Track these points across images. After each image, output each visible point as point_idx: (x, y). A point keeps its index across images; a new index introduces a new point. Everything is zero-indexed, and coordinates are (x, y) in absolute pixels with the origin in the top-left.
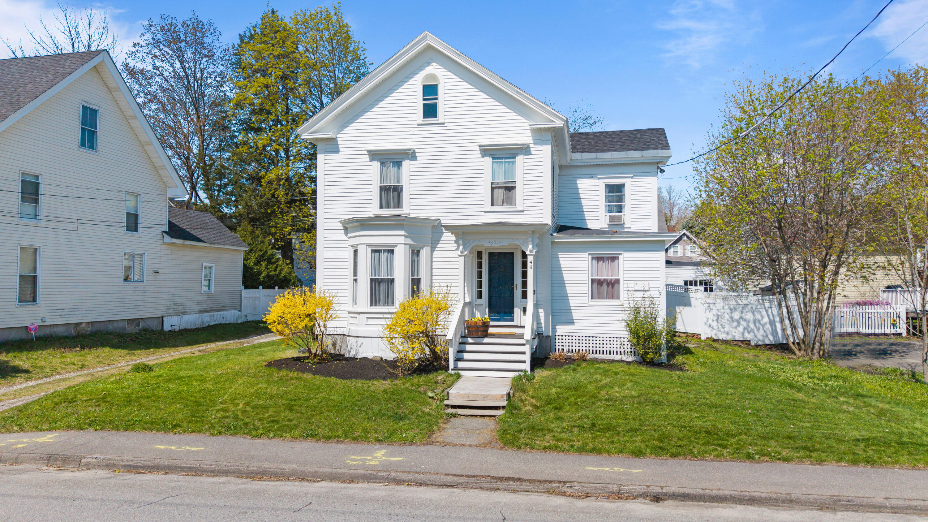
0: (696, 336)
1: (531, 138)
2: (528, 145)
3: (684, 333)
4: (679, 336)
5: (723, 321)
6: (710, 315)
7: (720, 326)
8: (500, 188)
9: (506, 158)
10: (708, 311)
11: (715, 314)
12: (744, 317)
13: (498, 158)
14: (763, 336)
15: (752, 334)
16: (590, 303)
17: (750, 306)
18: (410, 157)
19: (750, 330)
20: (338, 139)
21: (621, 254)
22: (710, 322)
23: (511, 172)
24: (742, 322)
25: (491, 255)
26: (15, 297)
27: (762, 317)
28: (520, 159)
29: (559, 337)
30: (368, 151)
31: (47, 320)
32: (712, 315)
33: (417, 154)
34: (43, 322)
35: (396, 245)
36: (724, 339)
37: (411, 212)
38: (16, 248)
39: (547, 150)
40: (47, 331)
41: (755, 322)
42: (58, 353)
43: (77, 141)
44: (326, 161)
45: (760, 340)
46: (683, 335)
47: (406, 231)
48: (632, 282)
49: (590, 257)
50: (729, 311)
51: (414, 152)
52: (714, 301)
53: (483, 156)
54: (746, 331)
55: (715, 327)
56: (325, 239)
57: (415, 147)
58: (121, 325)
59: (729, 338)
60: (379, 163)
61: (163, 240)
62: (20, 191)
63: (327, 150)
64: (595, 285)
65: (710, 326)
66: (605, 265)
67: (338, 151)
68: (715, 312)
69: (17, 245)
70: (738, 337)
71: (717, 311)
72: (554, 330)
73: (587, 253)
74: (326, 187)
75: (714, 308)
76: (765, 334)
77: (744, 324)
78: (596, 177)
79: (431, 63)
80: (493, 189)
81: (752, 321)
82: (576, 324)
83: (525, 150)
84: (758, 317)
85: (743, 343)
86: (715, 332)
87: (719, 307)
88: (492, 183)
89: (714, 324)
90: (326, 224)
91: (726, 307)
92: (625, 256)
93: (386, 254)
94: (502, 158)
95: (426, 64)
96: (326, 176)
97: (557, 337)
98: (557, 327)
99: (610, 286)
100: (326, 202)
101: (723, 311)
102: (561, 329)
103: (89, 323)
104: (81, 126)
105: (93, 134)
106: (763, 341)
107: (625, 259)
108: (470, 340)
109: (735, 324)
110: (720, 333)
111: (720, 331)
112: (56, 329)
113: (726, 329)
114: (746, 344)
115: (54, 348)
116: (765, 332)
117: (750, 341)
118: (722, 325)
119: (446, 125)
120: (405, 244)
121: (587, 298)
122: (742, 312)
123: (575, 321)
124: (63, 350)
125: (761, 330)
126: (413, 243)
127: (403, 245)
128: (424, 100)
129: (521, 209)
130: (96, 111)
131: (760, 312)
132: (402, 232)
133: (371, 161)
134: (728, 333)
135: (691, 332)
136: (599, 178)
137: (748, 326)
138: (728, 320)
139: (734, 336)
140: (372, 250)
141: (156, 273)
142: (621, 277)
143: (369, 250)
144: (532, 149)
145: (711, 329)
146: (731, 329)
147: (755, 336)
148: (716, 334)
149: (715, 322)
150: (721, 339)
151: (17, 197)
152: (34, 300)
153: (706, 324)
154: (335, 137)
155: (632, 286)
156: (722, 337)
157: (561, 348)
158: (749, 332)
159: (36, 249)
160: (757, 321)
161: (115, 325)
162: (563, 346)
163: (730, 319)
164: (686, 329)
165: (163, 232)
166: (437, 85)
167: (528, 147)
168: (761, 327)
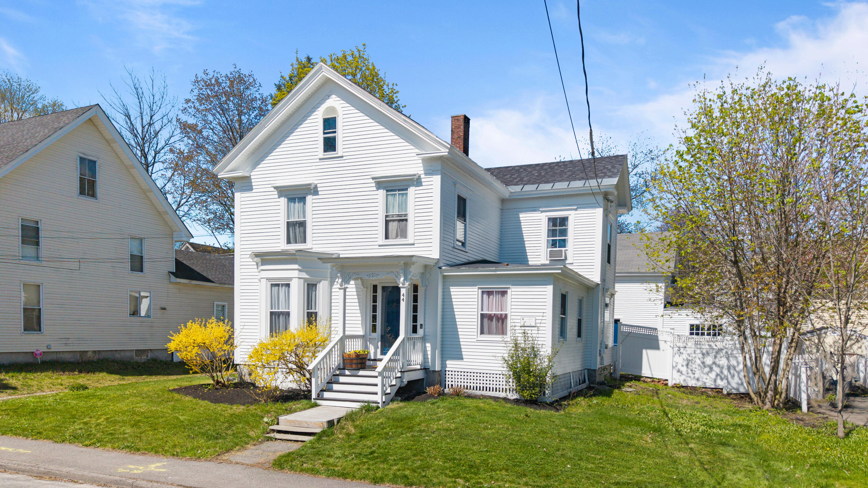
0: (662, 382)
1: (422, 169)
2: (420, 176)
3: (651, 378)
4: (644, 381)
5: (694, 366)
6: (680, 360)
7: (690, 372)
8: (394, 221)
9: (399, 190)
10: (677, 355)
11: (685, 358)
12: (718, 363)
13: (392, 191)
14: (738, 384)
15: (725, 381)
16: (479, 339)
17: (724, 351)
18: (312, 192)
19: (723, 376)
20: (252, 177)
21: (509, 288)
22: (679, 366)
23: (403, 205)
24: (714, 367)
25: (384, 288)
26: (19, 326)
27: (738, 363)
28: (412, 191)
29: (449, 373)
30: (275, 188)
31: (52, 348)
32: (682, 360)
33: (319, 189)
34: (48, 348)
35: (291, 279)
36: (694, 385)
37: (314, 246)
38: (19, 285)
39: (436, 180)
40: (54, 357)
41: (729, 368)
42: (55, 375)
43: (76, 189)
44: (243, 199)
45: (734, 389)
46: (649, 380)
47: (299, 265)
48: (519, 317)
49: (480, 291)
50: (700, 356)
51: (316, 187)
52: (684, 345)
53: (378, 189)
54: (719, 378)
55: (684, 372)
56: (242, 274)
57: (316, 182)
58: (128, 354)
59: (699, 384)
60: (286, 199)
61: (170, 280)
62: (20, 235)
63: (243, 188)
64: (486, 321)
65: (679, 371)
66: (494, 299)
67: (252, 189)
68: (685, 356)
69: (19, 282)
70: (710, 384)
71: (687, 356)
72: (443, 365)
73: (477, 287)
74: (242, 225)
75: (684, 352)
76: (740, 382)
77: (717, 370)
78: (539, 210)
79: (331, 95)
80: (387, 222)
81: (726, 367)
82: (465, 360)
83: (416, 181)
84: (733, 362)
85: (713, 391)
86: (683, 377)
87: (689, 351)
88: (387, 216)
89: (684, 369)
90: (242, 260)
91: (698, 351)
92: (513, 290)
93: (284, 288)
94: (395, 190)
95: (327, 97)
96: (242, 214)
97: (447, 373)
98: (448, 362)
99: (500, 321)
100: (242, 239)
101: (694, 355)
102: (451, 365)
103: (95, 351)
104: (79, 176)
105: (92, 184)
106: (737, 389)
107: (513, 293)
108: (347, 372)
109: (707, 369)
110: (690, 379)
111: (690, 377)
112: (62, 355)
113: (696, 376)
114: (717, 392)
115: (53, 371)
116: (740, 379)
117: (722, 389)
118: (692, 370)
119: (344, 158)
120: (299, 278)
121: (475, 334)
122: (715, 357)
123: (464, 357)
124: (61, 373)
125: (736, 377)
126: (308, 277)
127: (297, 279)
128: (324, 133)
129: (412, 242)
130: (94, 162)
131: (736, 357)
132: (296, 266)
133: (279, 198)
134: (698, 380)
135: (658, 377)
136: (542, 212)
137: (722, 372)
138: (699, 365)
139: (705, 383)
140: (271, 284)
141: (162, 309)
142: (508, 312)
143: (269, 284)
144: (423, 180)
145: (679, 374)
146: (702, 375)
147: (729, 383)
148: (685, 380)
149: (685, 367)
150: (690, 385)
151: (18, 240)
152: (40, 330)
153: (673, 367)
154: (248, 175)
155: (519, 321)
156: (692, 383)
157: (450, 383)
158: (722, 379)
159: (39, 286)
160: (732, 368)
161: (123, 354)
162: (452, 381)
163: (701, 364)
164: (652, 374)
165: (169, 272)
166: (335, 117)
167: (419, 178)
168: (736, 374)
